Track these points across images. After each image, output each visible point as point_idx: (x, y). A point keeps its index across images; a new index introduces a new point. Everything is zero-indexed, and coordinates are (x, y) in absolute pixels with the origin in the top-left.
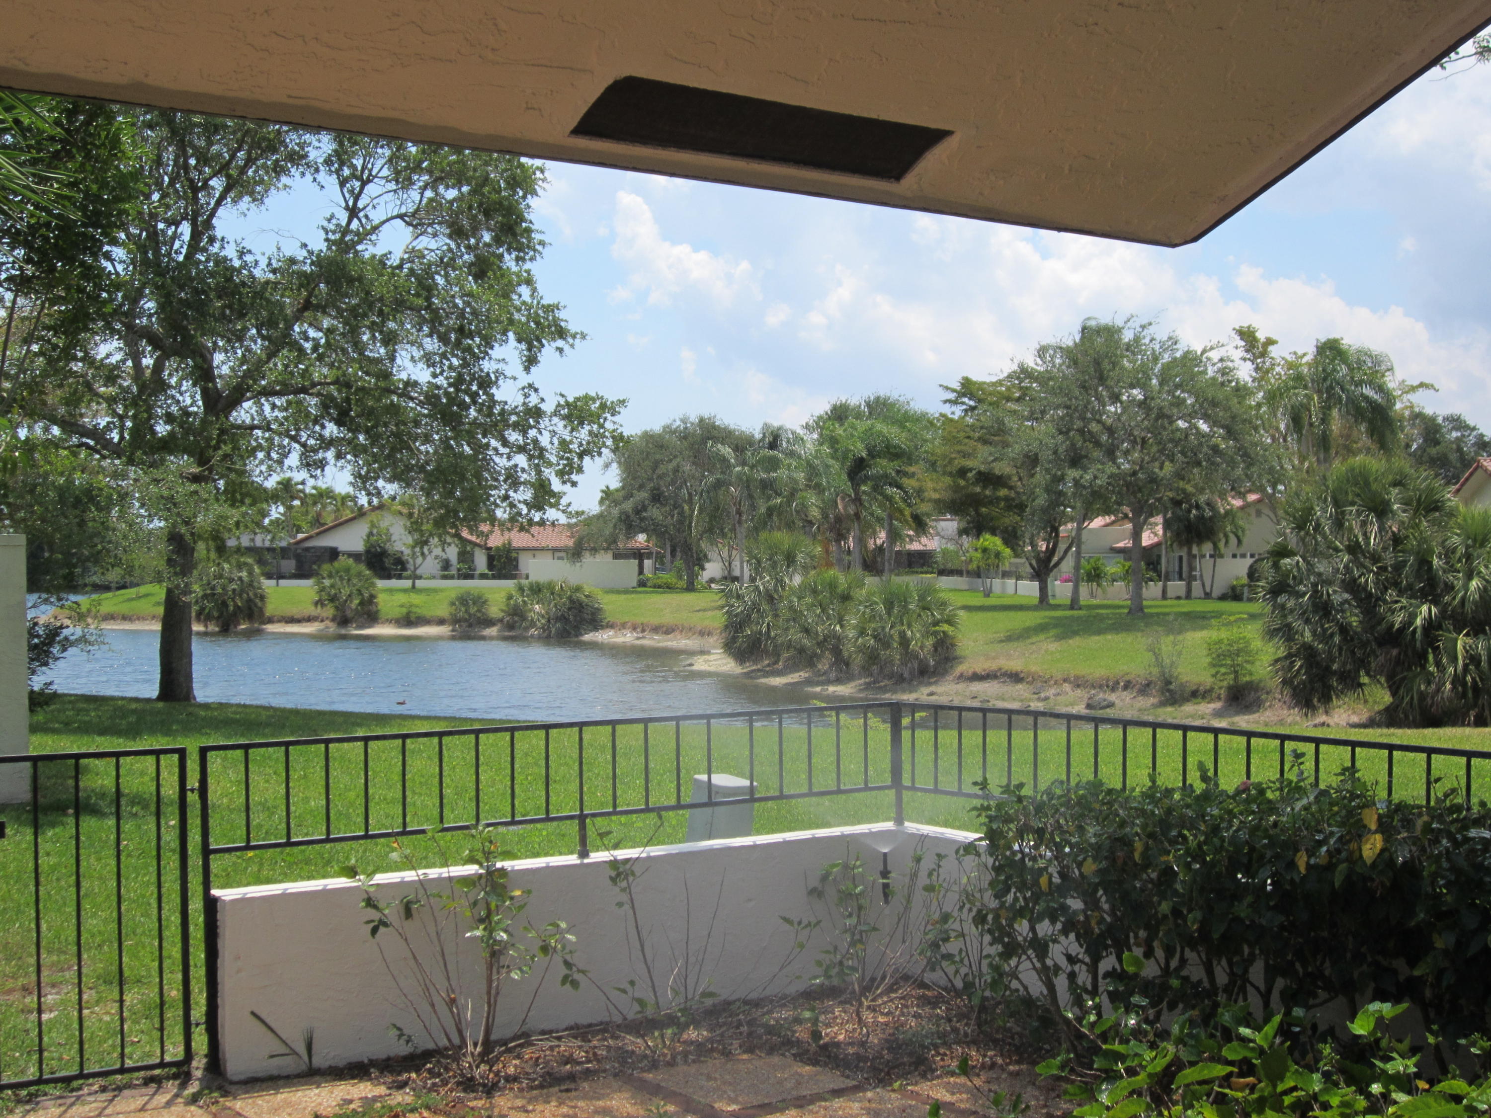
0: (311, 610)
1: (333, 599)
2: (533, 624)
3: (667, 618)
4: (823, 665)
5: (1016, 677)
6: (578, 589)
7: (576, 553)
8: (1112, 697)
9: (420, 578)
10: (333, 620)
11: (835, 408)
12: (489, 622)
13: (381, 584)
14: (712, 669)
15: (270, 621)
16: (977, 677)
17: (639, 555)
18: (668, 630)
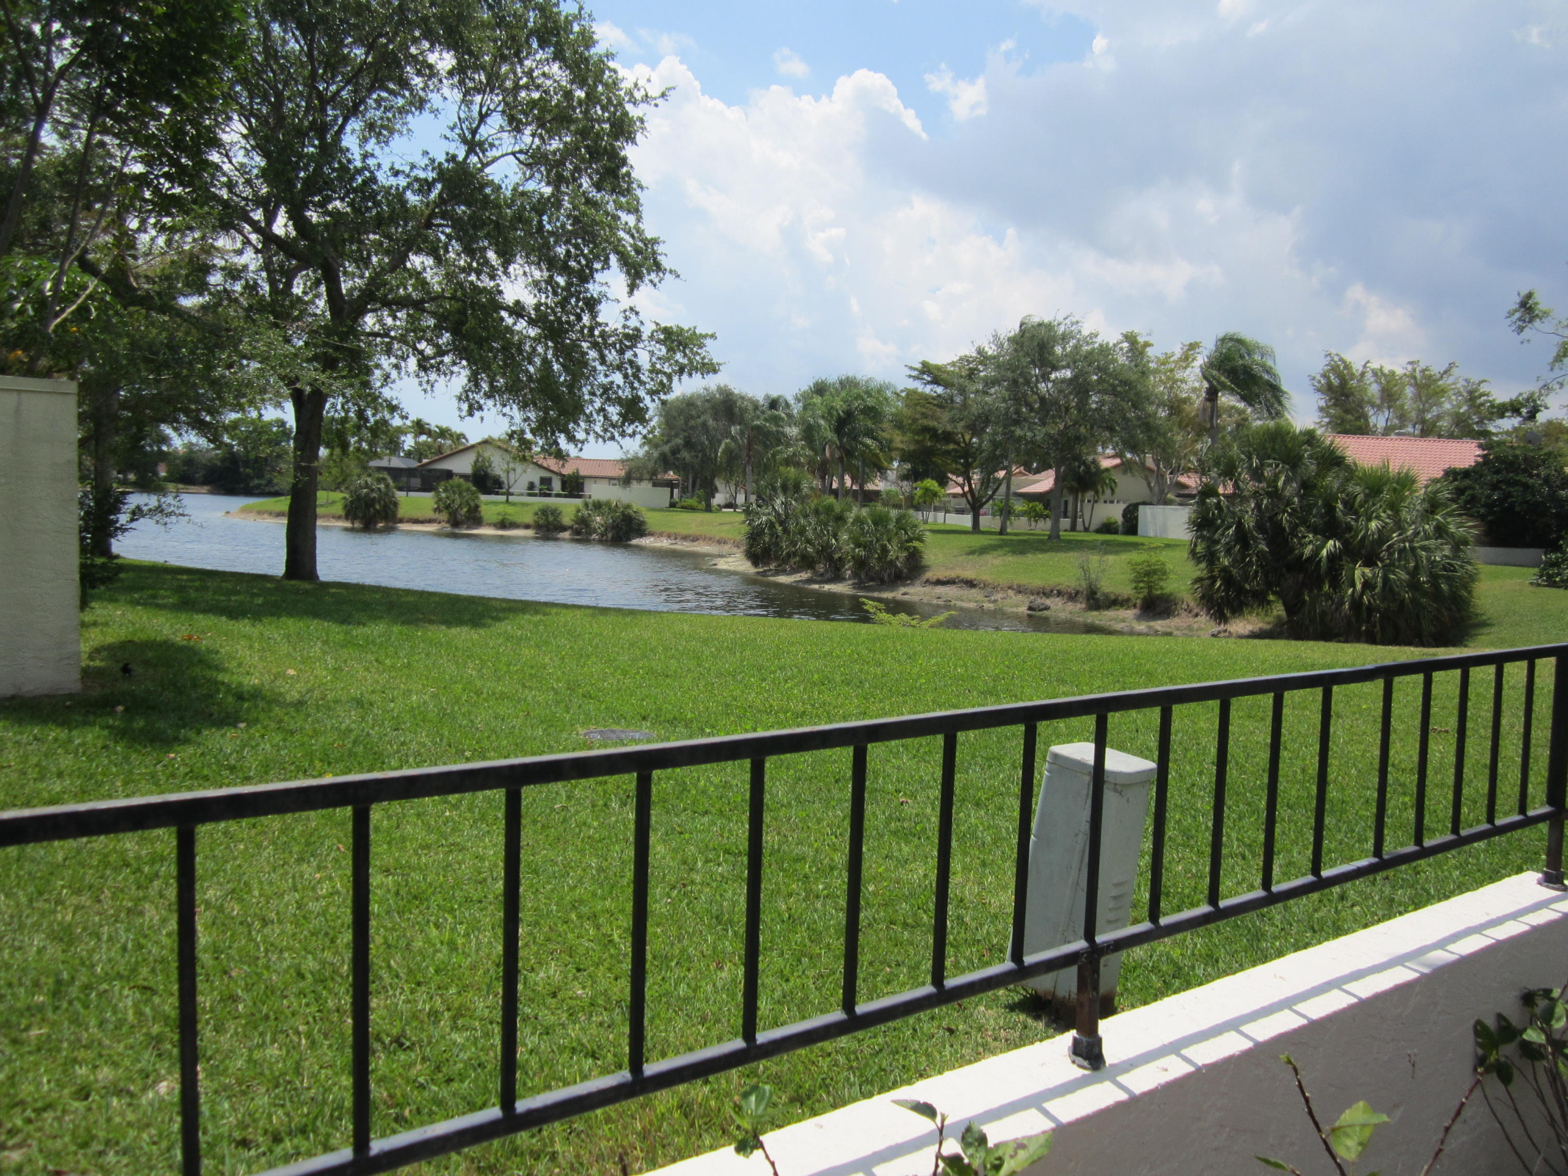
0: (430, 514)
1: (447, 507)
2: (595, 531)
3: (693, 530)
4: (821, 568)
5: (970, 584)
6: (628, 507)
7: (626, 481)
8: (1048, 602)
9: (512, 494)
10: (448, 522)
11: (816, 384)
12: (564, 529)
13: (484, 498)
14: (732, 568)
15: (401, 521)
16: (939, 582)
17: (670, 485)
18: (695, 539)
